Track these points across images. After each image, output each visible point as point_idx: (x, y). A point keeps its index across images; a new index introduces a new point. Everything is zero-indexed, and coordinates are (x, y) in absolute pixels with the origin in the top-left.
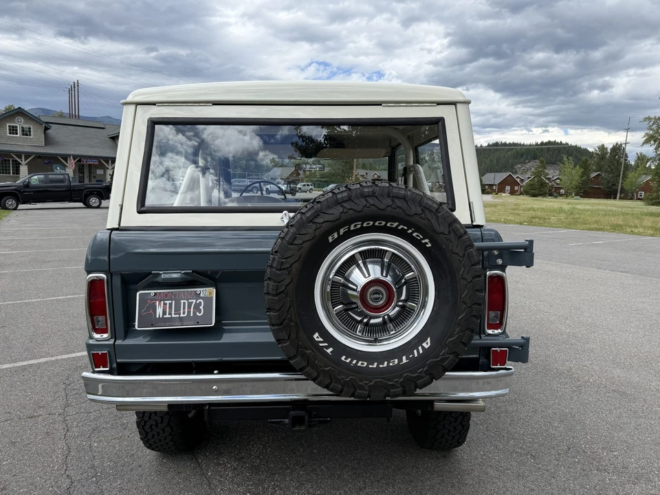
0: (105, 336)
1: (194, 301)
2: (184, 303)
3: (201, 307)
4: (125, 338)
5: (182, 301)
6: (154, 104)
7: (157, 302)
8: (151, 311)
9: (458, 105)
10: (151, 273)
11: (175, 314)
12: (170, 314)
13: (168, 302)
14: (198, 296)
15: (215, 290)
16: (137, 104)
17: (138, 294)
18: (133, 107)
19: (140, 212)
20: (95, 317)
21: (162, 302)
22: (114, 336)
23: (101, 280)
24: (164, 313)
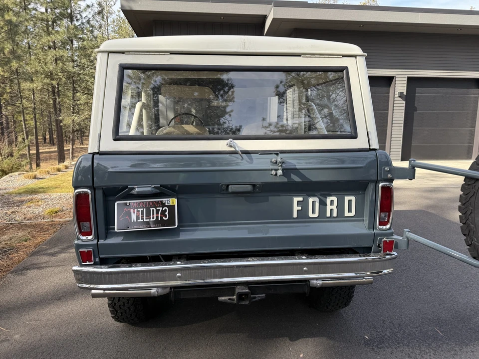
0: (90, 237)
1: (161, 208)
2: (153, 210)
3: (167, 213)
4: (106, 238)
5: (151, 209)
6: (123, 53)
7: (132, 210)
8: (127, 217)
9: (358, 58)
10: (127, 188)
11: (146, 219)
12: (142, 219)
13: (140, 210)
14: (163, 205)
15: (176, 200)
16: (109, 52)
17: (116, 203)
18: (106, 54)
19: (115, 140)
20: (81, 223)
21: (136, 210)
22: (98, 237)
23: (86, 194)
24: (138, 218)
